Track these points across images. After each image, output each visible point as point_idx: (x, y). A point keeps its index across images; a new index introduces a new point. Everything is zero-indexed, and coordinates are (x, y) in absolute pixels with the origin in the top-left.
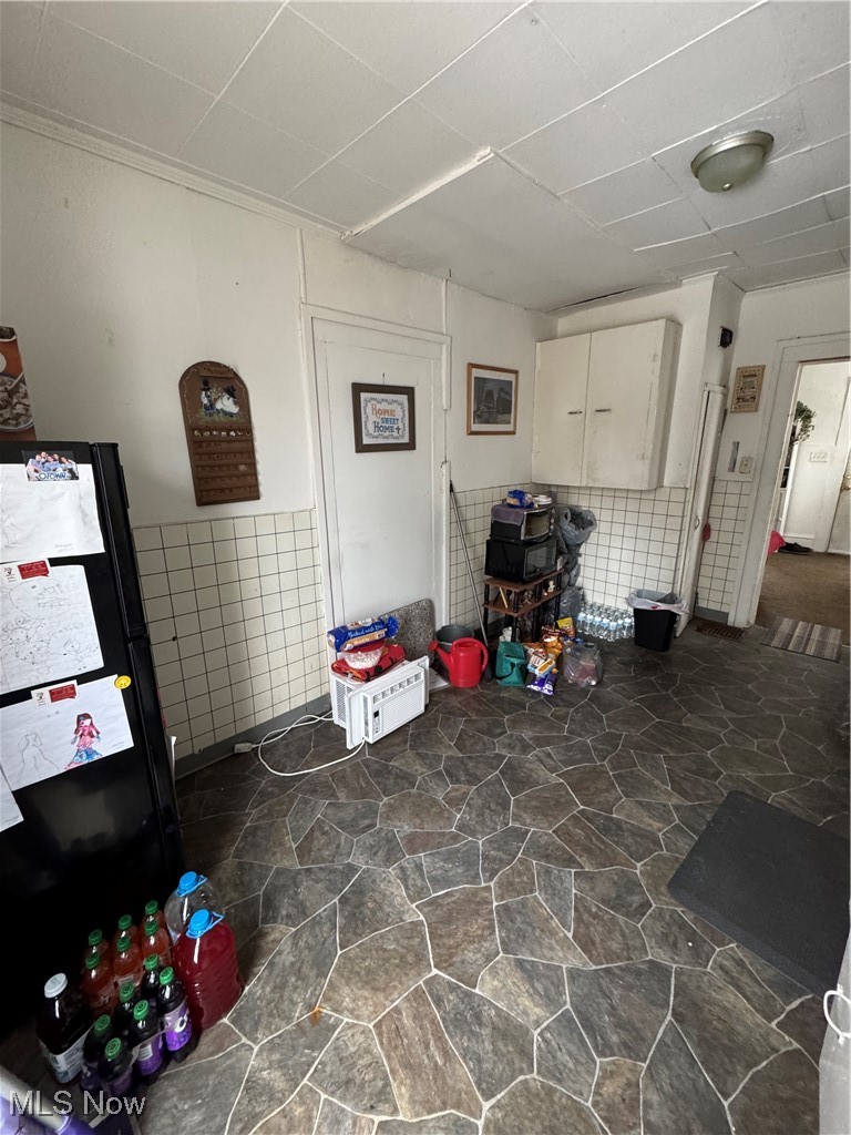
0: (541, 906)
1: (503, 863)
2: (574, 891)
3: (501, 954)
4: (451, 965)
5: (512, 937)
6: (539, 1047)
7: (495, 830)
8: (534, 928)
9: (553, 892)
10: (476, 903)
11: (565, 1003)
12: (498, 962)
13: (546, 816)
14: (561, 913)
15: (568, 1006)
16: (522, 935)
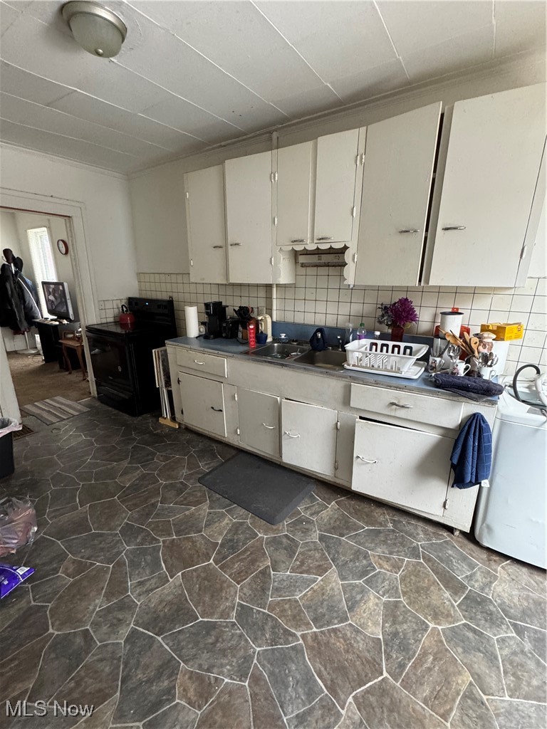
0: (305, 595)
1: (276, 626)
2: (288, 573)
3: (350, 622)
4: (374, 660)
5: (335, 615)
6: (389, 597)
7: (241, 636)
8: (324, 600)
9: (293, 586)
10: (319, 647)
11: (360, 583)
12: (356, 624)
13: (221, 589)
14: (308, 583)
15: (361, 581)
16: (331, 608)
